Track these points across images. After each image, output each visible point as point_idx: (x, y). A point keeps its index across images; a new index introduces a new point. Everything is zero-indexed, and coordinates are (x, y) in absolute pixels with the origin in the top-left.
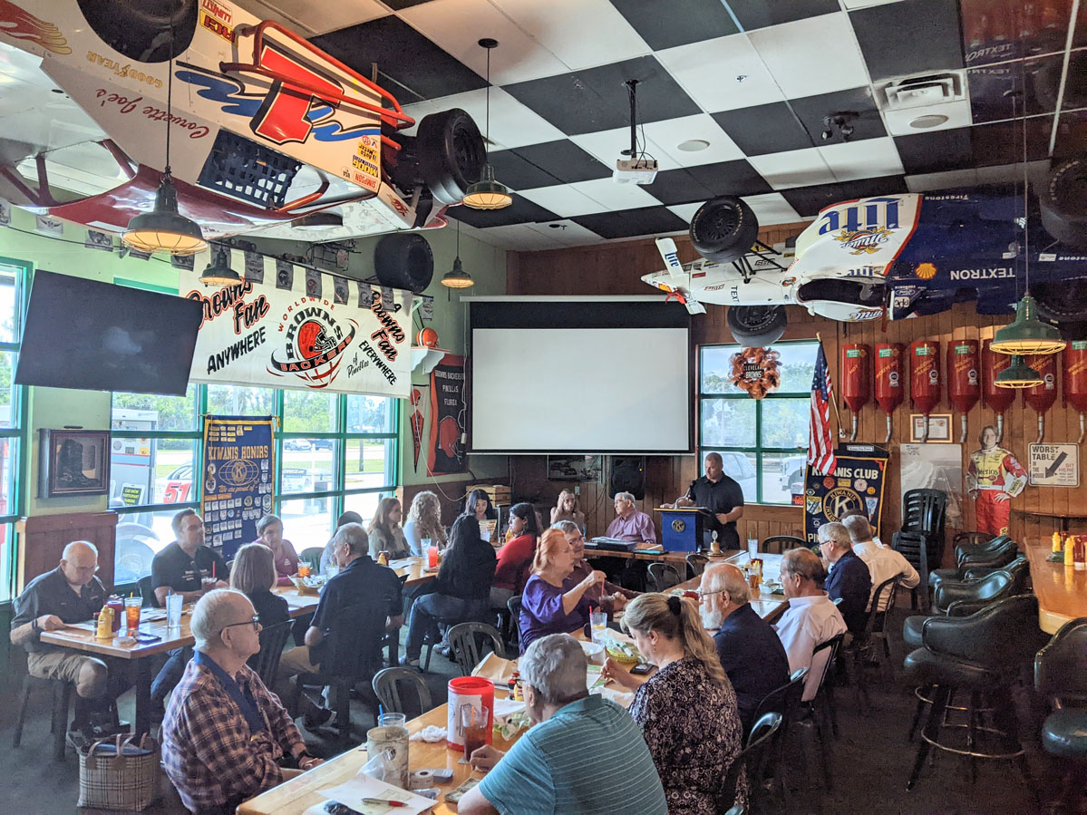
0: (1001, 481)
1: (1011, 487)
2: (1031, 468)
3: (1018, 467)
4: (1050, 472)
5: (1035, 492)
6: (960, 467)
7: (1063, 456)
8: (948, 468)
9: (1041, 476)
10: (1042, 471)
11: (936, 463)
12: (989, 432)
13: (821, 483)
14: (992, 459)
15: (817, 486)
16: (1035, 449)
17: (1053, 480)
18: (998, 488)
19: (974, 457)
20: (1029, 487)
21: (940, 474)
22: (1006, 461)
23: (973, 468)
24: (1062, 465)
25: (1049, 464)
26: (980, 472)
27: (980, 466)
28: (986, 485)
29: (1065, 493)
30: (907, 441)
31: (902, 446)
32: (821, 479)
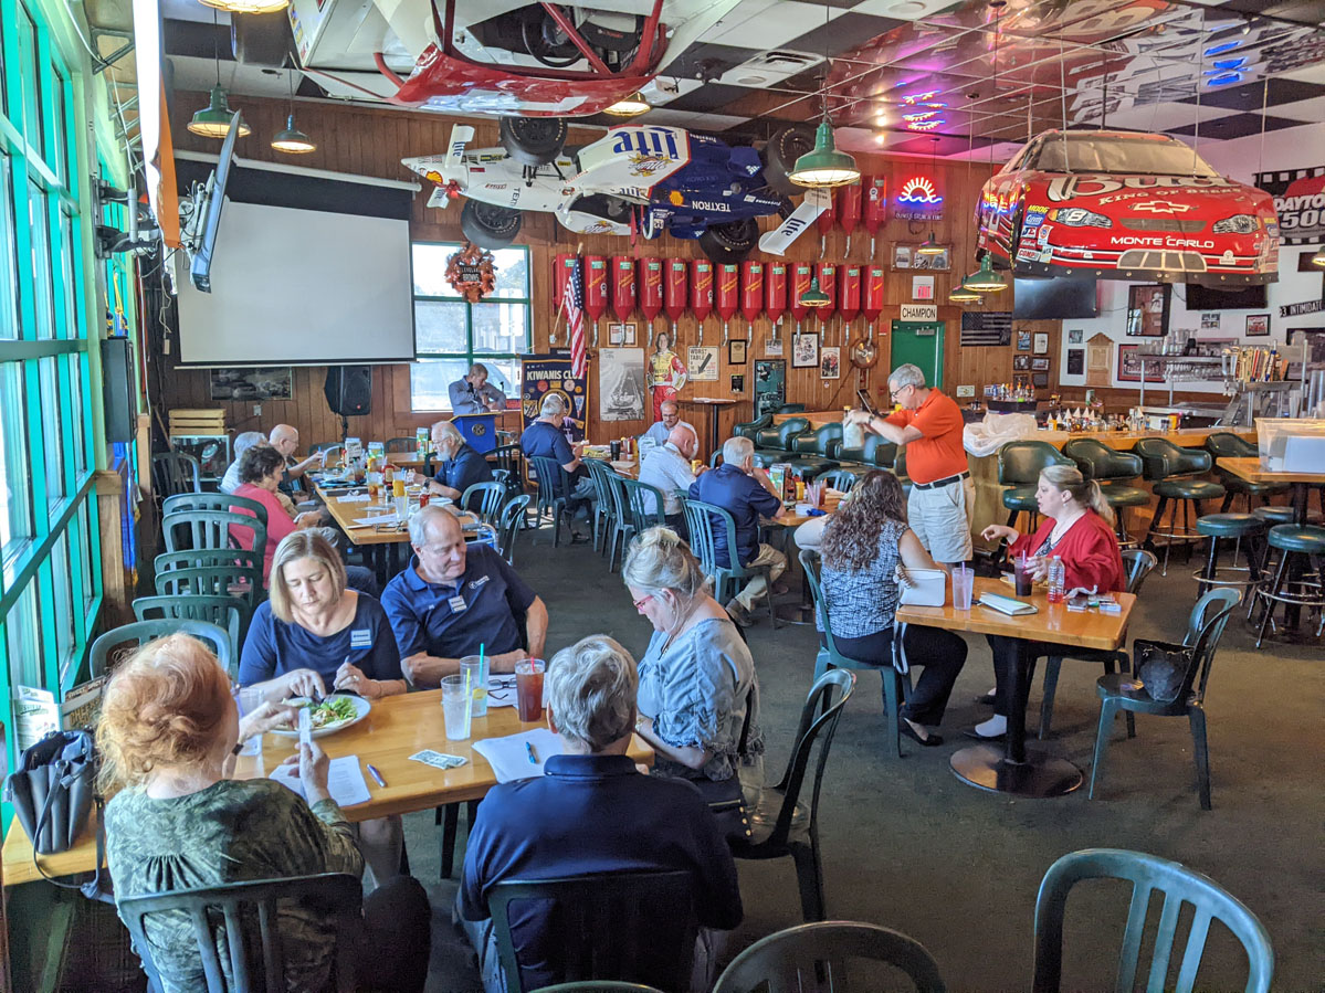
0: (669, 378)
1: (677, 383)
2: (689, 367)
3: (681, 366)
4: (701, 369)
5: (691, 386)
6: (642, 368)
7: (710, 356)
8: (634, 368)
9: (695, 373)
10: (696, 369)
11: (626, 365)
12: (663, 337)
13: (536, 388)
14: (664, 361)
15: (532, 390)
16: (693, 352)
17: (703, 376)
18: (668, 384)
19: (652, 359)
20: (688, 382)
21: (629, 375)
22: (674, 362)
23: (652, 369)
24: (708, 364)
25: (700, 363)
26: (657, 371)
27: (656, 366)
28: (660, 382)
29: (710, 387)
30: (604, 346)
31: (601, 351)
32: (535, 383)
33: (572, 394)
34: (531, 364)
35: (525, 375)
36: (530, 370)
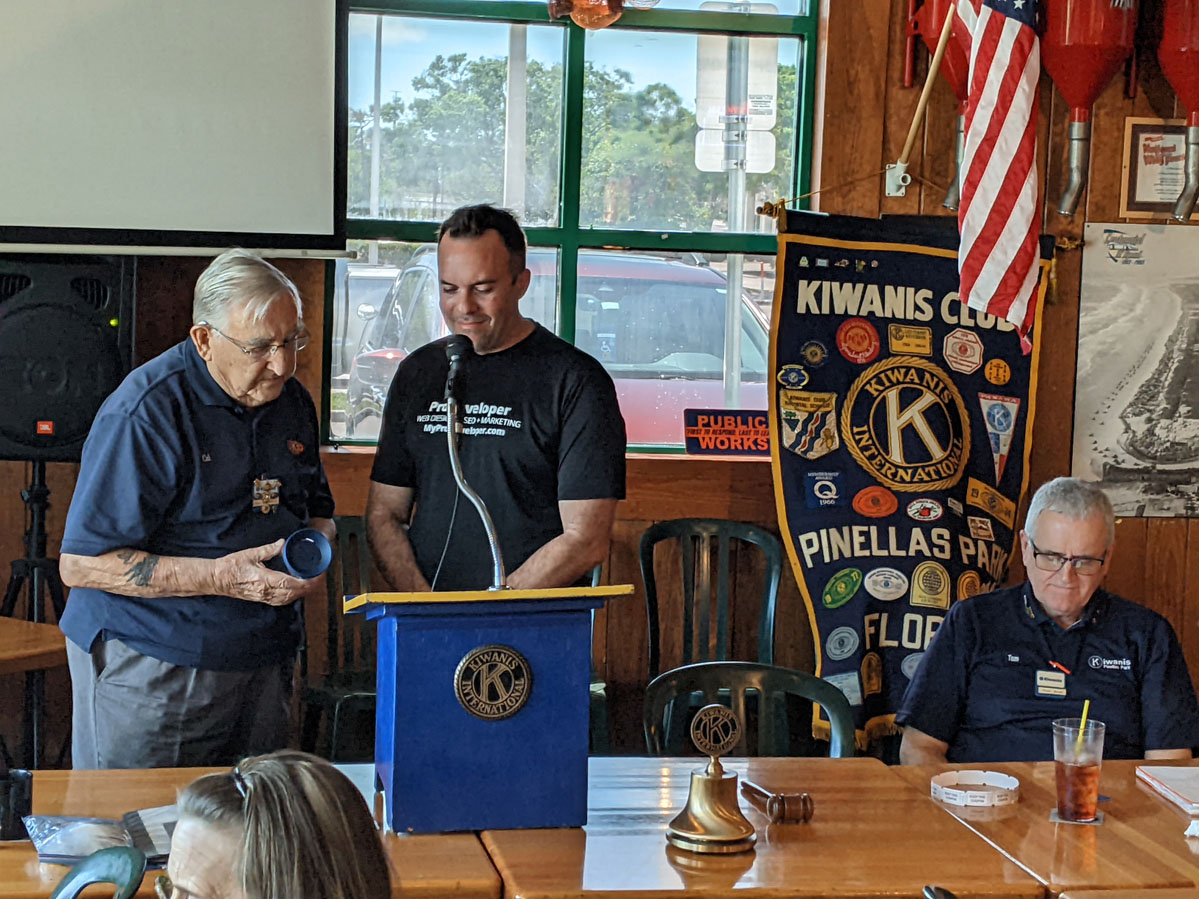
13: (832, 343)
15: (815, 353)
30: (1105, 213)
31: (1094, 231)
32: (830, 325)
33: (973, 385)
34: (813, 252)
35: (788, 295)
36: (813, 274)
